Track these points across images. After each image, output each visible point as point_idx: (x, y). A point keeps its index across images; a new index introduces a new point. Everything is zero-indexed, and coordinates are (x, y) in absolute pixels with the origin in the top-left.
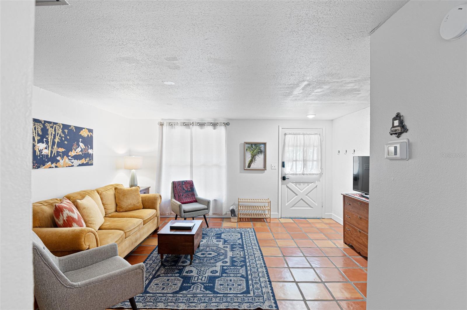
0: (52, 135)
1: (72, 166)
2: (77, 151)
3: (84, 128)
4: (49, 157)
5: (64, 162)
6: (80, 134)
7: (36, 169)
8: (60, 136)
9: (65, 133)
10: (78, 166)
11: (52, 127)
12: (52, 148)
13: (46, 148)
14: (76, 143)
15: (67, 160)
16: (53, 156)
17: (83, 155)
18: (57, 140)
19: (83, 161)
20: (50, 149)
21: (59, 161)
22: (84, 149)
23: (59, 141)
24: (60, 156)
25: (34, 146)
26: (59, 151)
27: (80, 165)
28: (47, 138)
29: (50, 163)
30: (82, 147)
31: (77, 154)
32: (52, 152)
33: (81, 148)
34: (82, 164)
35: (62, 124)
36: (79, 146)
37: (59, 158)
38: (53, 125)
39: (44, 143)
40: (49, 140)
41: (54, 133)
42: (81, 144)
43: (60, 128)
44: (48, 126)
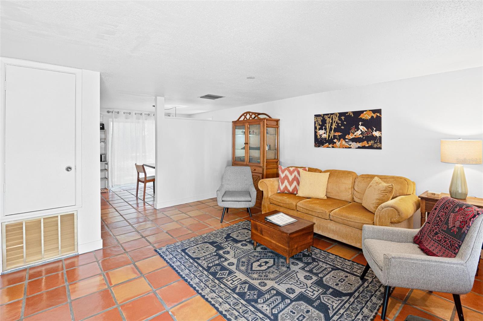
0: (329, 123)
1: (350, 148)
2: (355, 134)
3: (366, 111)
4: (327, 139)
5: (340, 143)
6: (359, 117)
7: (317, 148)
8: (336, 123)
9: (342, 119)
10: (356, 148)
11: (329, 117)
12: (329, 133)
13: (325, 133)
14: (354, 127)
15: (344, 142)
16: (330, 139)
17: (364, 138)
18: (333, 127)
19: (365, 144)
20: (328, 134)
21: (335, 143)
22: (365, 131)
23: (336, 127)
24: (337, 139)
25: (316, 132)
26: (336, 135)
27: (359, 148)
28: (326, 126)
29: (327, 144)
30: (363, 130)
31: (356, 137)
32: (329, 136)
33: (361, 131)
34: (363, 146)
35: (339, 113)
36: (358, 129)
37: (335, 141)
38: (331, 116)
39: (323, 130)
40: (327, 127)
41: (331, 121)
42: (361, 127)
43: (337, 117)
44: (326, 117)
